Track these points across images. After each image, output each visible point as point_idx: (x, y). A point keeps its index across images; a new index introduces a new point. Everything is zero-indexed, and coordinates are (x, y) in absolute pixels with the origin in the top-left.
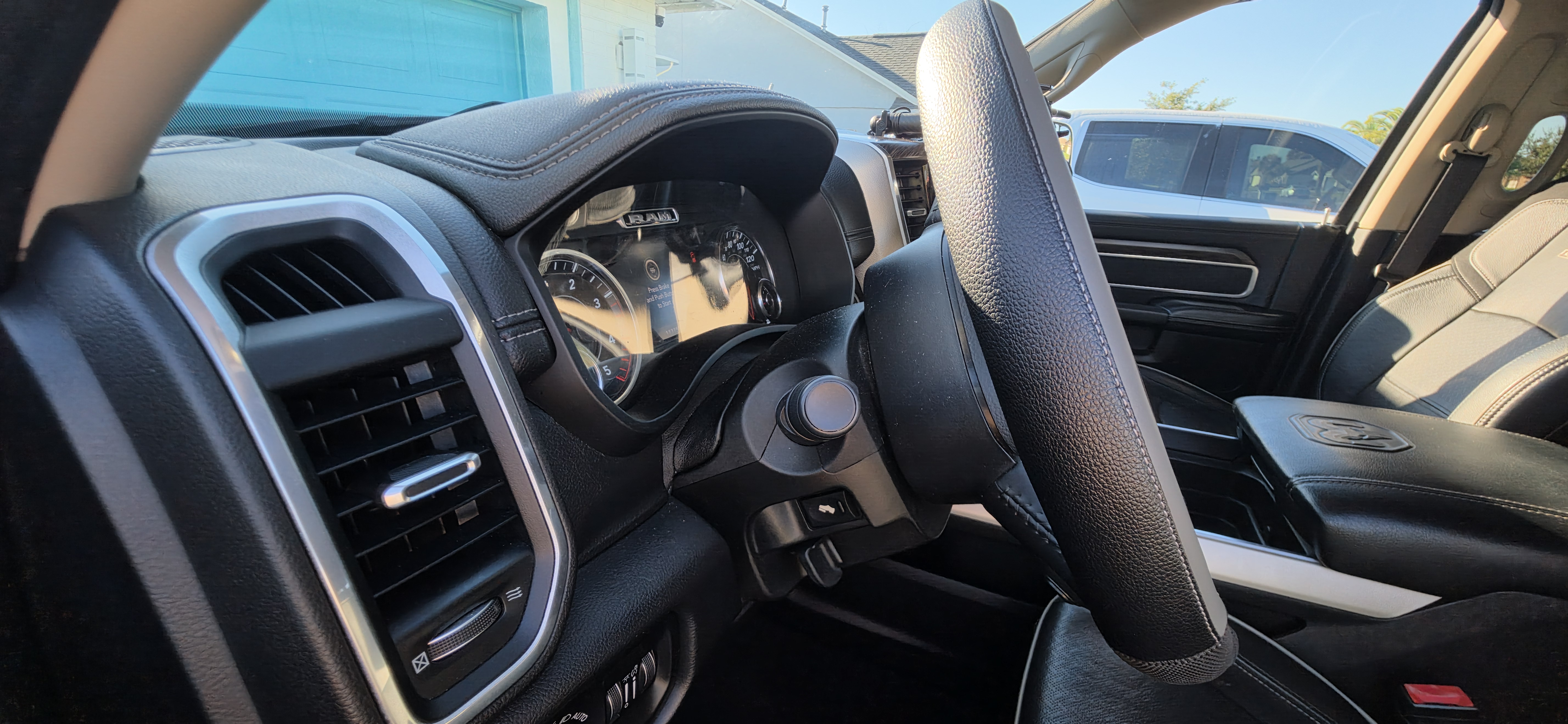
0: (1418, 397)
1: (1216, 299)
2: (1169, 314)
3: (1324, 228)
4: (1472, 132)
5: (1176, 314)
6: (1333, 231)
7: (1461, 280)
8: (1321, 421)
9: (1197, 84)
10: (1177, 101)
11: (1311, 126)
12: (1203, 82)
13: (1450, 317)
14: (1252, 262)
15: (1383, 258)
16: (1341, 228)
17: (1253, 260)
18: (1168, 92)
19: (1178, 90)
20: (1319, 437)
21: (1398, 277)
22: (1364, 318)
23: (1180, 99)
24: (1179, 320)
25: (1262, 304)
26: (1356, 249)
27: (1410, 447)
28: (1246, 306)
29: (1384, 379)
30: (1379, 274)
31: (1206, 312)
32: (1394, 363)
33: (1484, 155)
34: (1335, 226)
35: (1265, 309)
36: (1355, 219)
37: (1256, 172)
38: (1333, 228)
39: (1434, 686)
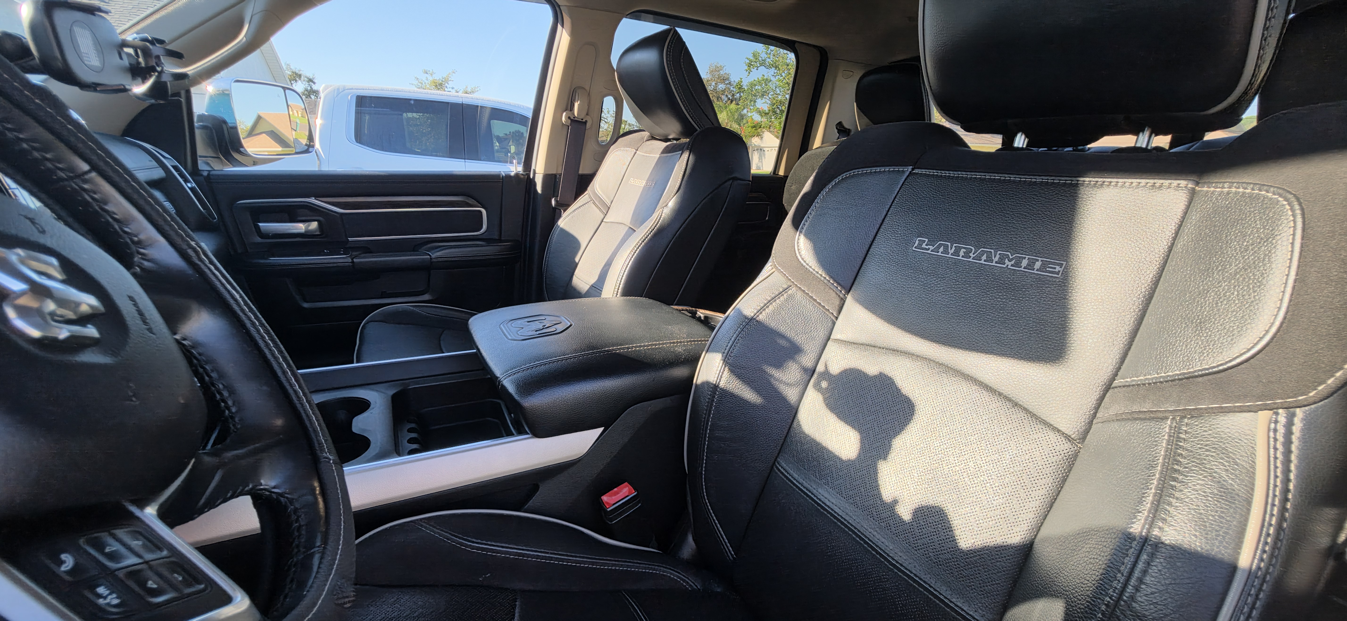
0: (590, 284)
1: (462, 238)
2: (430, 256)
3: (517, 175)
4: (574, 105)
5: (436, 254)
6: (522, 177)
7: (594, 203)
8: (519, 322)
9: (450, 74)
10: (439, 86)
11: (519, 107)
12: (454, 73)
13: (596, 228)
14: (479, 205)
15: (555, 194)
16: (527, 174)
17: (479, 203)
18: (431, 79)
19: (438, 77)
20: (517, 336)
21: (566, 206)
22: (555, 235)
23: (441, 85)
24: (440, 260)
25: (496, 237)
26: (539, 189)
27: (571, 325)
28: (487, 240)
29: (574, 276)
30: (555, 205)
31: (457, 250)
32: (576, 265)
33: (584, 121)
34: (524, 173)
35: (500, 240)
36: (533, 168)
37: (511, 143)
38: (522, 174)
39: (615, 489)
